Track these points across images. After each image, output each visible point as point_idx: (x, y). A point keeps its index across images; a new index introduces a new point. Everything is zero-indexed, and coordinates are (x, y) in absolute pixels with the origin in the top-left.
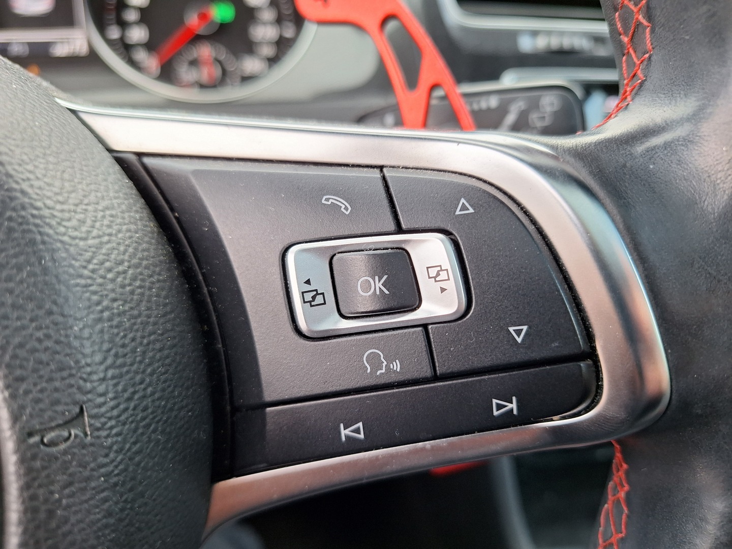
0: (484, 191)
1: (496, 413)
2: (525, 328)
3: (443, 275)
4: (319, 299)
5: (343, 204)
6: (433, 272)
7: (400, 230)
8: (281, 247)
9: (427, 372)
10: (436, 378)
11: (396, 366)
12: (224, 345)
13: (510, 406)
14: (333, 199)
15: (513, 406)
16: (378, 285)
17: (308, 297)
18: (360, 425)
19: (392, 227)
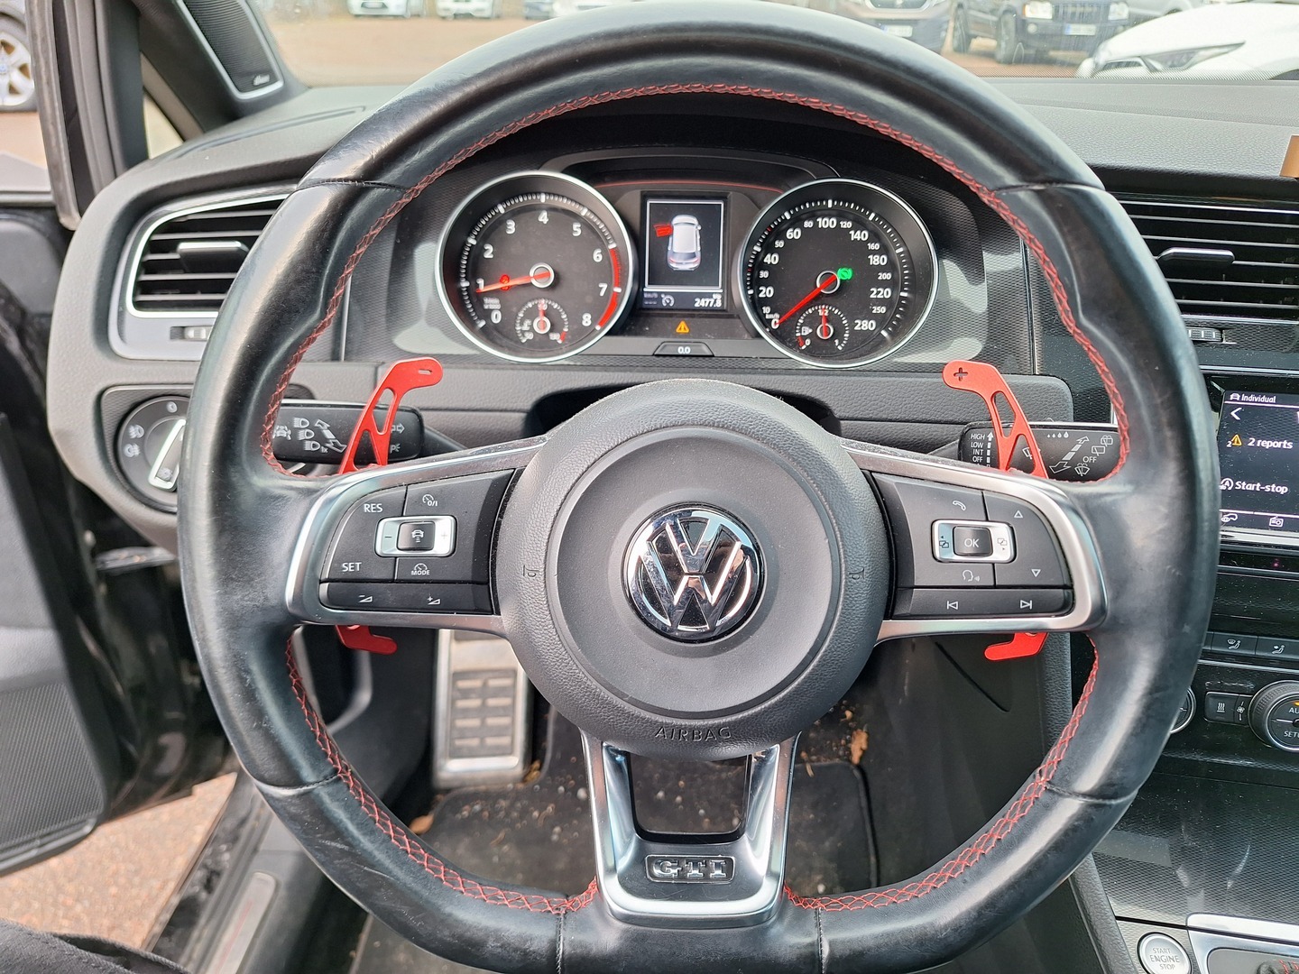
0: (1028, 508)
1: (1022, 607)
2: (1039, 571)
3: (1004, 543)
4: (946, 545)
5: (962, 506)
6: (1000, 541)
7: (987, 520)
8: (932, 521)
9: (992, 584)
10: (995, 587)
11: (978, 579)
12: (896, 559)
13: (1029, 604)
14: (958, 503)
15: (1030, 605)
16: (975, 543)
17: (942, 543)
18: (957, 603)
19: (984, 518)
